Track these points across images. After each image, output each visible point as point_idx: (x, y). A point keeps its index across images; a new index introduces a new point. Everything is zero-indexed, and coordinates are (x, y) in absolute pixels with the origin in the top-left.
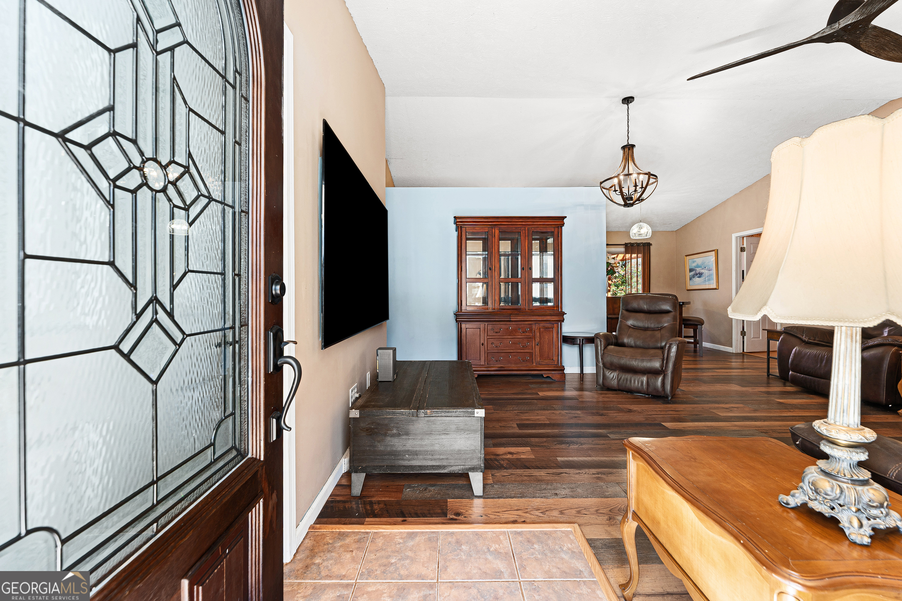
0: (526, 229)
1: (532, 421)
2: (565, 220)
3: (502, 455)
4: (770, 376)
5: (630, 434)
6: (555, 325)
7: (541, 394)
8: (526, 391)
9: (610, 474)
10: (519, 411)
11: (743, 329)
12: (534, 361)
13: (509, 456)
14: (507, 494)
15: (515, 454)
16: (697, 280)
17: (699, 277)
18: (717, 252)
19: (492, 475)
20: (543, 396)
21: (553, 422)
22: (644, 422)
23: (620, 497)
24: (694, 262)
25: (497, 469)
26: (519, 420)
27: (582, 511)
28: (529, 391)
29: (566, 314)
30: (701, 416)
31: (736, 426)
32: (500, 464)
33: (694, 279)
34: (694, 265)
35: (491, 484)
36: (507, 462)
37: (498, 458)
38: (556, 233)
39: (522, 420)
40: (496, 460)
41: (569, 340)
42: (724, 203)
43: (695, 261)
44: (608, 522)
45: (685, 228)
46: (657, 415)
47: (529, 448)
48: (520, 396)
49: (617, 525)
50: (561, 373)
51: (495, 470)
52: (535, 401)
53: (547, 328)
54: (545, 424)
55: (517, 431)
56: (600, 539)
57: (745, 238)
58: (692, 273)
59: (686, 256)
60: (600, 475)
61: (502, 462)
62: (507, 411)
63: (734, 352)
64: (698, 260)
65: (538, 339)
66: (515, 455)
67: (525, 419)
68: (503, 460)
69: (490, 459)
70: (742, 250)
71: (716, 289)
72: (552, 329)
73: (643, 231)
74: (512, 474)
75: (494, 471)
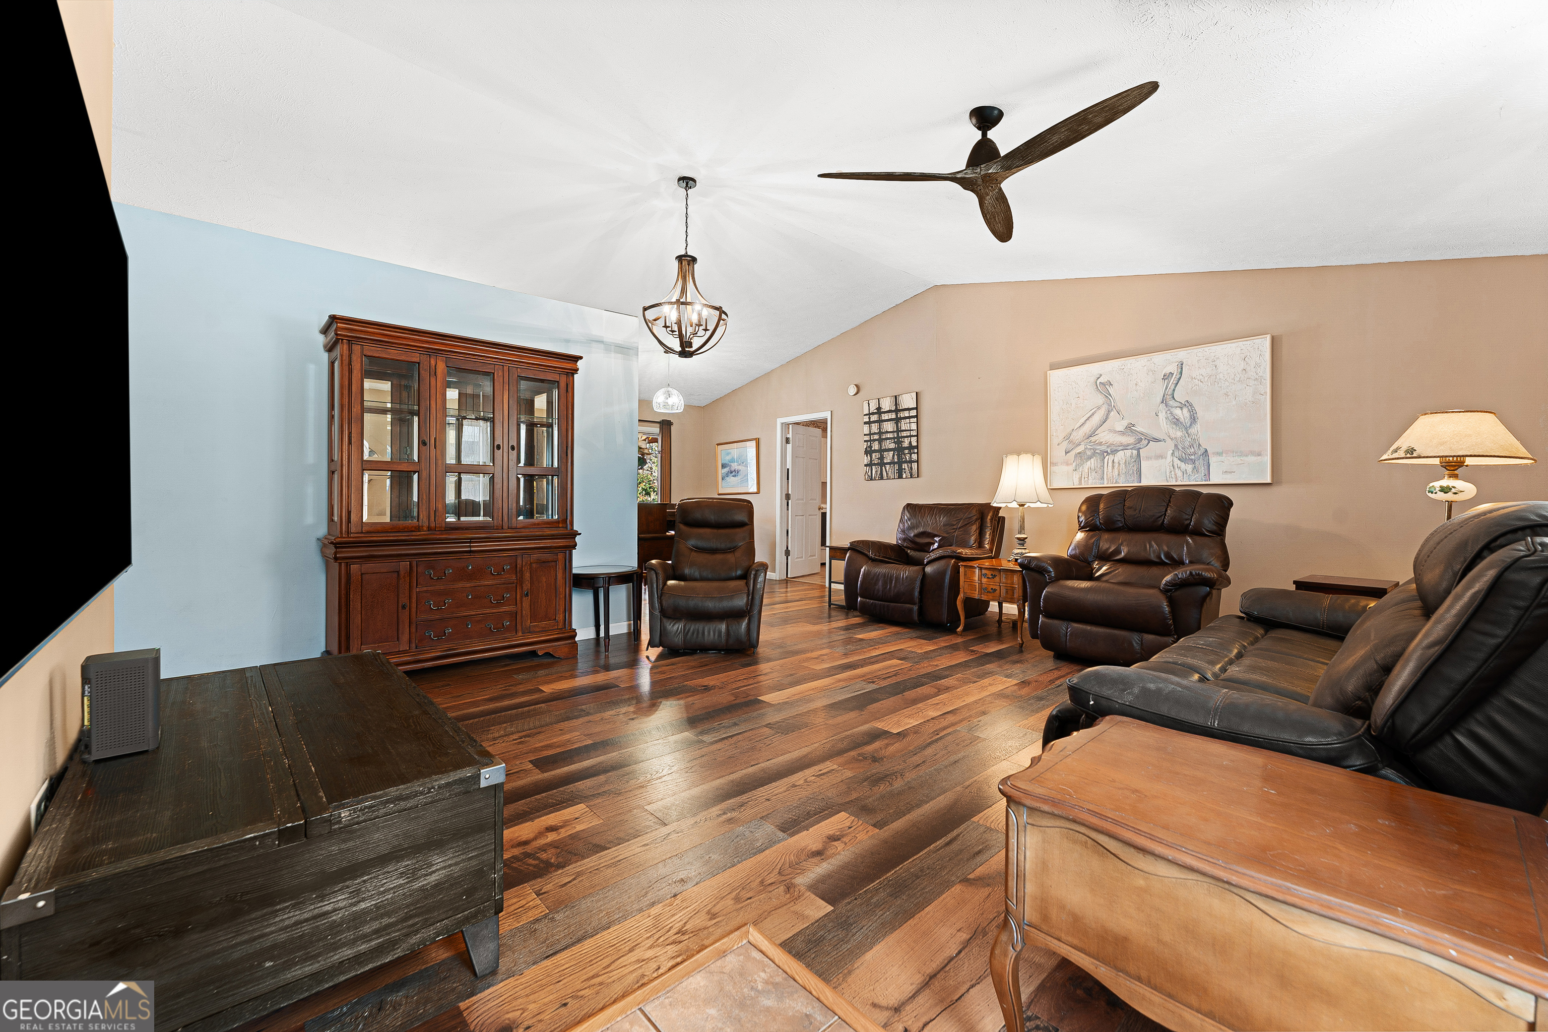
0: (506, 368)
1: (558, 747)
2: (580, 363)
3: (535, 839)
4: (832, 606)
5: (729, 727)
6: (561, 556)
7: (547, 689)
8: (514, 689)
9: (741, 806)
10: (520, 734)
11: (787, 548)
12: (519, 627)
13: (551, 837)
14: (593, 924)
15: (561, 827)
16: (731, 479)
17: (734, 476)
18: (758, 441)
19: (538, 894)
20: (553, 693)
21: (598, 739)
22: (734, 702)
23: (779, 841)
24: (728, 454)
25: (541, 876)
26: (530, 752)
27: (741, 894)
28: (521, 688)
29: (580, 534)
30: (797, 675)
31: (840, 681)
32: (542, 861)
33: (727, 479)
34: (728, 458)
35: (545, 916)
36: (553, 850)
37: (529, 849)
38: (563, 385)
39: (536, 750)
40: (527, 855)
41: (585, 582)
42: (768, 375)
43: (730, 453)
44: (788, 896)
45: (716, 403)
46: (745, 686)
47: (582, 806)
48: (506, 703)
49: (803, 895)
50: (569, 644)
51: (539, 880)
52: (543, 705)
53: (544, 562)
54: (586, 746)
55: (538, 776)
56: (797, 934)
57: (791, 426)
58: (726, 470)
59: (718, 445)
60: (729, 814)
61: (544, 856)
62: (495, 739)
63: (778, 579)
64: (734, 451)
65: (527, 586)
66: (562, 830)
67: (542, 747)
68: (543, 849)
69: (513, 857)
70: (787, 441)
71: (757, 493)
72: (553, 564)
73: (670, 401)
74: (579, 874)
75: (538, 883)
